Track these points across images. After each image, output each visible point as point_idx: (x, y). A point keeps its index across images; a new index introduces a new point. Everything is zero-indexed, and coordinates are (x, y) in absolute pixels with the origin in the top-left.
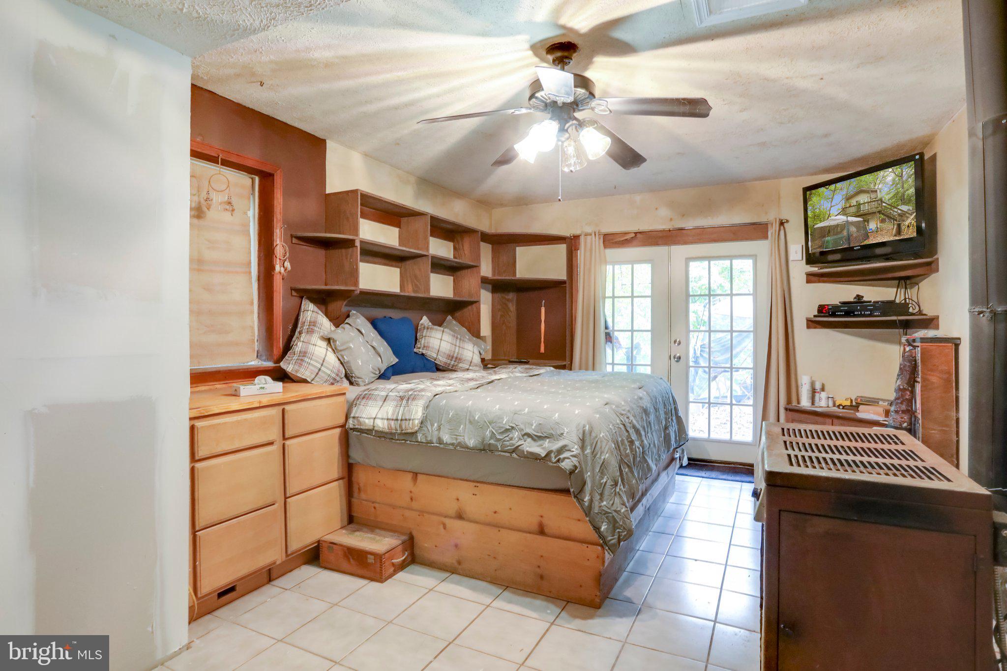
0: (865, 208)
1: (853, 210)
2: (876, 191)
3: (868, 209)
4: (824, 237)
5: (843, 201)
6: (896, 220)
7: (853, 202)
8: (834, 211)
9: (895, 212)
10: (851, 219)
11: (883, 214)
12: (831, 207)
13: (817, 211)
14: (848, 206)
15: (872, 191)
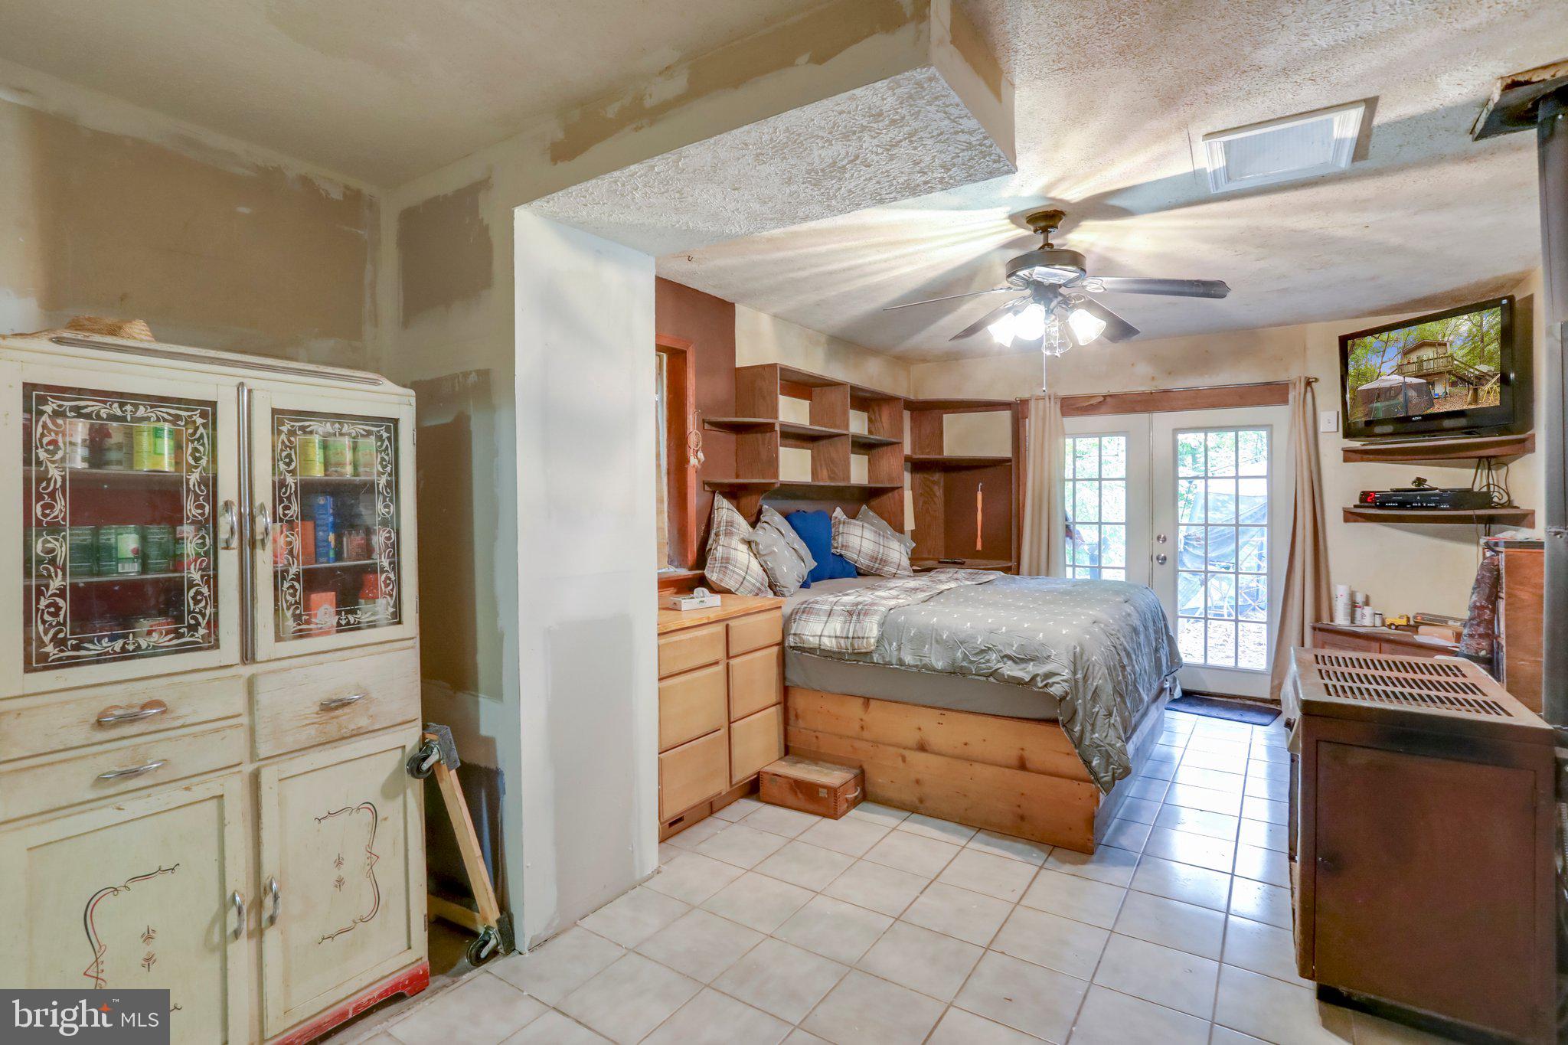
0: (1430, 366)
1: (1412, 368)
2: (1445, 345)
3: (1434, 368)
4: (1372, 402)
5: (1399, 357)
6: (1472, 384)
7: (1414, 357)
8: (1386, 369)
9: (1471, 373)
10: (1409, 380)
11: (1453, 375)
12: (1382, 363)
13: (1363, 368)
14: (1406, 362)
15: (1440, 345)
